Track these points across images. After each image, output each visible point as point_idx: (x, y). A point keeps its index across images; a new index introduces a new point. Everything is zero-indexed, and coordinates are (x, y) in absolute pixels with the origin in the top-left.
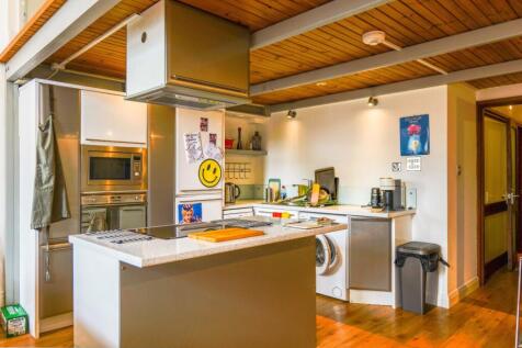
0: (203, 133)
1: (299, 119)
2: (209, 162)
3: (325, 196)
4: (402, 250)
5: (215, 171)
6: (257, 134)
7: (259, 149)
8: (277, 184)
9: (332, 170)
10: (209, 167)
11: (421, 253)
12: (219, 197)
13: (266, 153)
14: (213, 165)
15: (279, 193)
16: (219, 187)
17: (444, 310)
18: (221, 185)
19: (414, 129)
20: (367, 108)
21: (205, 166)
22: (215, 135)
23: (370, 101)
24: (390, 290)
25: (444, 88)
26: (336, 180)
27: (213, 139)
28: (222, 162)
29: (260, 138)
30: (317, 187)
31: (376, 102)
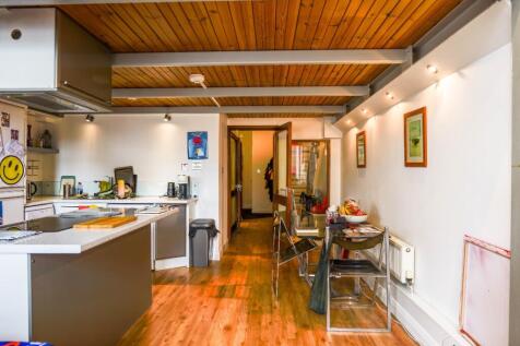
0: (4, 128)
1: (98, 124)
2: (11, 159)
3: (129, 190)
4: (194, 225)
5: (16, 168)
6: (47, 132)
7: (50, 147)
8: (72, 180)
9: (131, 169)
10: (10, 164)
11: (207, 226)
12: (20, 194)
13: (58, 152)
14: (15, 162)
15: (74, 189)
16: (20, 184)
17: (216, 262)
18: (23, 182)
19: (197, 140)
20: (162, 122)
21: (6, 163)
22: (17, 132)
23: (166, 117)
24: (185, 255)
25: (217, 115)
26: (135, 177)
27: (15, 135)
28: (24, 160)
29: (50, 137)
30: (122, 183)
31: (169, 118)
